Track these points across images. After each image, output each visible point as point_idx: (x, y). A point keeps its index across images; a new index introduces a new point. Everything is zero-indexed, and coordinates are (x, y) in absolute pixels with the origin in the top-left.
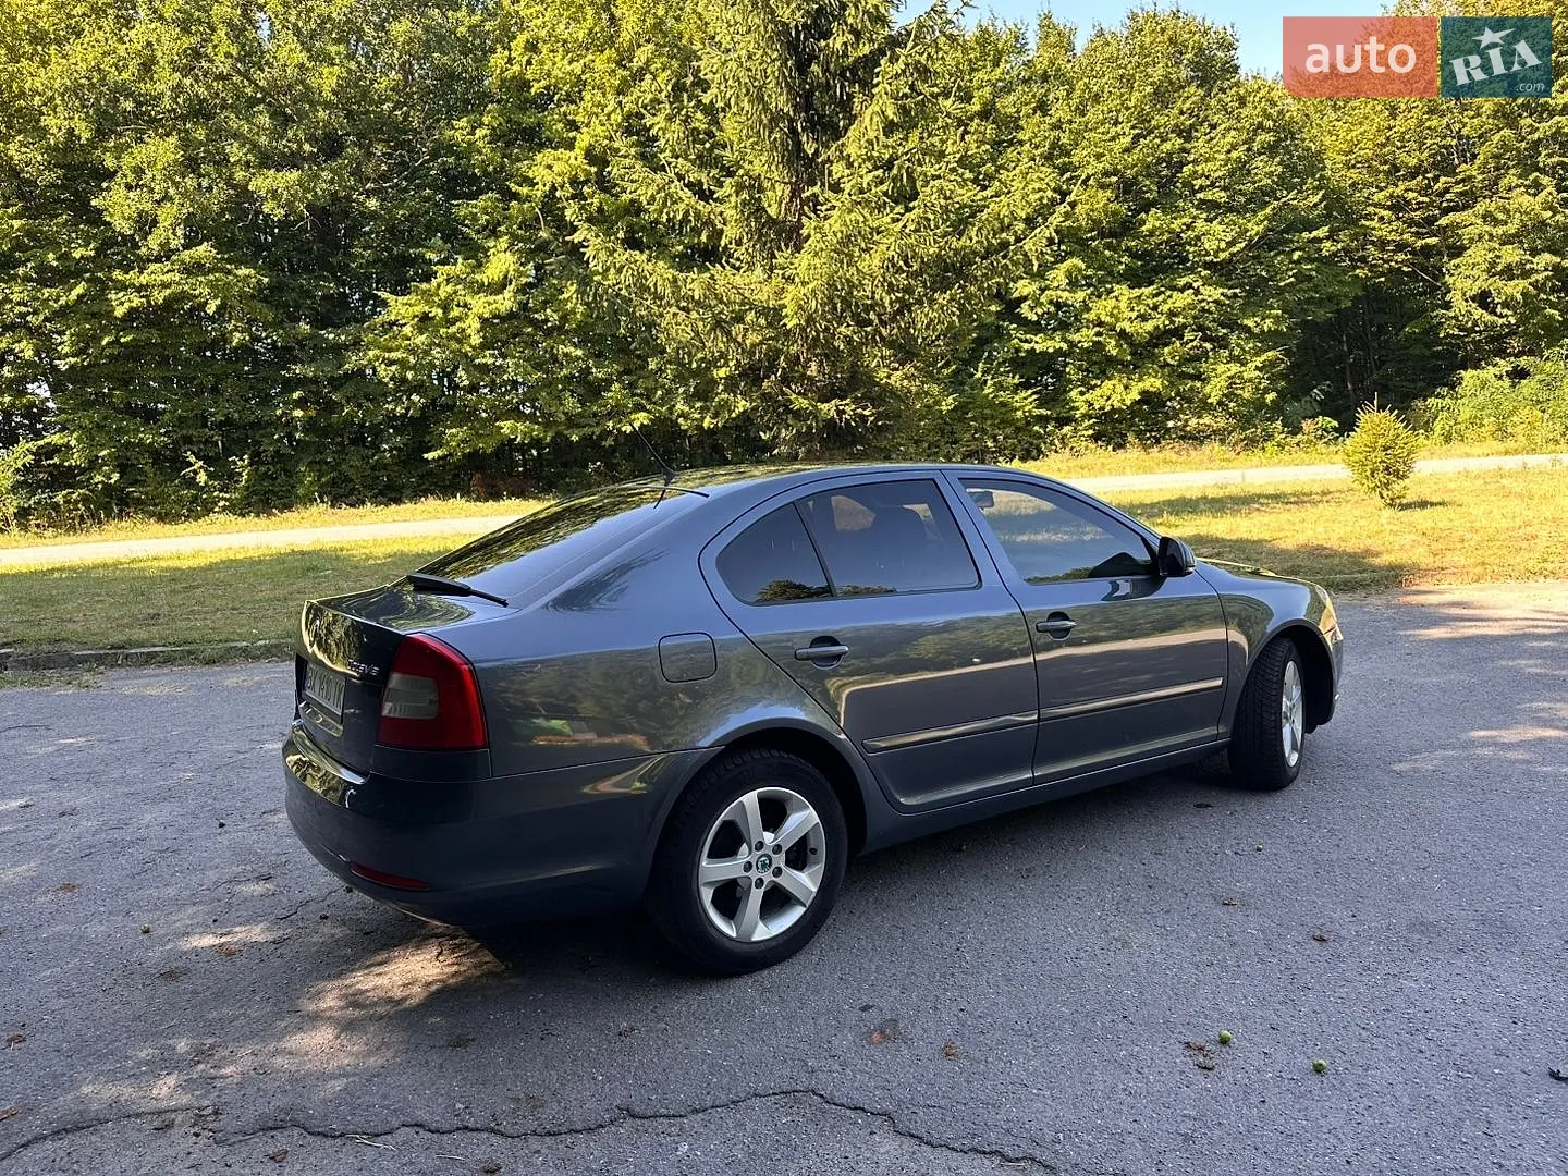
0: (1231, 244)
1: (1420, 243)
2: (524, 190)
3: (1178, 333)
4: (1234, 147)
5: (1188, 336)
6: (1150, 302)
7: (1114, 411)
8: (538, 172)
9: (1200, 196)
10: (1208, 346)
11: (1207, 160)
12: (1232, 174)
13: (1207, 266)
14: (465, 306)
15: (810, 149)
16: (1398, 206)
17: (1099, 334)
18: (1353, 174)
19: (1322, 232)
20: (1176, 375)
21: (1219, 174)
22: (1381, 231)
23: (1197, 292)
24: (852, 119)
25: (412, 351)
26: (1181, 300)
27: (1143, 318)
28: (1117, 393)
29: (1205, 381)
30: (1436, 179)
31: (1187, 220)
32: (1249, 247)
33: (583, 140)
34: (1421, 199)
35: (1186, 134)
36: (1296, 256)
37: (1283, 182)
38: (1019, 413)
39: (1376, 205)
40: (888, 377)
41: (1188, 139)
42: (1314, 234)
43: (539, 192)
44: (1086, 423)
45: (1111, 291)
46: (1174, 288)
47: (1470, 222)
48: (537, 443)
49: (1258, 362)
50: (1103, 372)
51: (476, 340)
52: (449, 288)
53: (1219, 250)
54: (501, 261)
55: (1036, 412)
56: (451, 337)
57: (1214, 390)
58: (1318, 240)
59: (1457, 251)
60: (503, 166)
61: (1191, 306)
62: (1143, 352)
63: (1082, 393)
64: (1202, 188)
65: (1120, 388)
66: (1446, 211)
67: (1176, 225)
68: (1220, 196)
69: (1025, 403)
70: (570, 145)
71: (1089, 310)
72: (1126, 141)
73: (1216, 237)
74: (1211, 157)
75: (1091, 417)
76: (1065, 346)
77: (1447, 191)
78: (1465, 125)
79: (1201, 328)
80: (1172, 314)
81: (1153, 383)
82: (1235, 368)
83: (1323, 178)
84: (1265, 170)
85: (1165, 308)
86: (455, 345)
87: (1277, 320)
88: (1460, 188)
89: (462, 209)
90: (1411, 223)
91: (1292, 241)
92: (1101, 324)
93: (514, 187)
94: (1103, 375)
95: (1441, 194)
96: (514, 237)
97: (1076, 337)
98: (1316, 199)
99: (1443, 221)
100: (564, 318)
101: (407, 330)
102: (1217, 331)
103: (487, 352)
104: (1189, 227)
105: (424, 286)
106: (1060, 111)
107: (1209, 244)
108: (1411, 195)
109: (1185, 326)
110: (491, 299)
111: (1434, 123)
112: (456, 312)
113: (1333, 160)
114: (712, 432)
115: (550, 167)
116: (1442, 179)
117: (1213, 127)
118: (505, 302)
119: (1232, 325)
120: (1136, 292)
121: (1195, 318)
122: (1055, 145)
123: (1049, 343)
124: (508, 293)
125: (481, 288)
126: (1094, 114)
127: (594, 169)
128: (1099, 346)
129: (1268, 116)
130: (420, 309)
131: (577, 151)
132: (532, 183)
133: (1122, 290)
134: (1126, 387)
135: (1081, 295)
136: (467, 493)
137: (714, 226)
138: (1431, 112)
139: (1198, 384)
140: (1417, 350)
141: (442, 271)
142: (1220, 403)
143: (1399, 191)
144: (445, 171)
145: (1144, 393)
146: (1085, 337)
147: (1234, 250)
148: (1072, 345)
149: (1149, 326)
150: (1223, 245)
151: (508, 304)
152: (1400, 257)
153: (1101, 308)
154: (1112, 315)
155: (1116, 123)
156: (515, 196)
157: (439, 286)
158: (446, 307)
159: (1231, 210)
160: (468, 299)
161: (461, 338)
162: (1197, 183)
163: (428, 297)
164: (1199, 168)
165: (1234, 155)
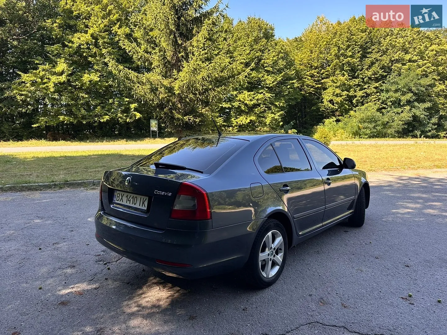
0: (273, 82)
1: (317, 86)
2: (70, 45)
3: (259, 105)
4: (274, 56)
5: (261, 106)
6: (253, 96)
7: (243, 124)
8: (75, 40)
9: (265, 69)
10: (266, 109)
11: (268, 59)
12: (274, 63)
13: (267, 87)
14: (49, 79)
15: (180, 42)
16: (312, 76)
17: (240, 104)
18: (302, 67)
19: (294, 81)
20: (259, 116)
21: (271, 63)
22: (308, 82)
23: (264, 94)
24: (193, 35)
25: (30, 92)
26: (260, 96)
27: (251, 100)
28: (243, 120)
29: (266, 118)
30: (321, 70)
31: (262, 75)
32: (277, 84)
33: (90, 31)
34: (317, 75)
35: (262, 51)
36: (288, 87)
37: (285, 67)
38: (218, 124)
39: (307, 75)
40: (201, 110)
41: (263, 53)
42: (293, 81)
43: (75, 45)
44: (236, 128)
45: (243, 92)
46: (258, 93)
47: (328, 82)
48: (71, 123)
49: (279, 114)
50: (240, 114)
51: (52, 90)
52: (43, 73)
53: (270, 84)
54: (62, 66)
55: (223, 124)
56: (44, 88)
57: (268, 121)
58: (293, 83)
59: (325, 89)
60: (62, 36)
61: (262, 98)
62: (251, 109)
63: (235, 119)
64: (266, 67)
65: (245, 119)
66: (323, 79)
67: (260, 76)
68: (271, 69)
69: (220, 121)
70: (86, 32)
71: (237, 97)
72: (248, 52)
73: (270, 80)
74: (269, 59)
75: (237, 126)
76: (231, 106)
77: (323, 73)
78: (328, 57)
79: (264, 104)
80: (258, 100)
81: (253, 118)
82: (273, 115)
83: (295, 67)
84: (282, 63)
85: (256, 98)
86: (45, 91)
87: (283, 103)
88: (327, 73)
89: (48, 48)
90: (315, 81)
91: (287, 83)
92: (240, 101)
93: (67, 43)
94: (240, 115)
95: (322, 74)
96: (66, 59)
97: (234, 104)
98: (293, 72)
99: (323, 81)
100: (82, 85)
101: (28, 85)
102: (269, 105)
103: (56, 94)
104: (263, 77)
105: (35, 71)
106: (230, 41)
107: (268, 82)
108: (315, 74)
109: (261, 103)
110: (58, 77)
111: (321, 56)
112: (45, 80)
113: (297, 62)
114: (128, 123)
115: (79, 38)
116: (323, 70)
117: (269, 50)
118: (63, 78)
119: (272, 104)
120: (249, 93)
121: (263, 101)
122: (229, 50)
123: (227, 105)
124: (64, 76)
125: (55, 74)
126: (239, 43)
127: (94, 41)
128: (239, 107)
129: (282, 49)
130: (33, 78)
131: (88, 34)
132: (73, 43)
133: (245, 92)
134: (246, 119)
135: (235, 93)
136: (46, 138)
137: (150, 61)
138: (321, 53)
139: (264, 119)
140: (315, 113)
141: (41, 67)
142: (269, 124)
143: (312, 72)
144: (42, 35)
145: (251, 120)
146: (236, 104)
147: (274, 84)
148: (233, 106)
149: (252, 103)
150: (271, 82)
151: (64, 79)
152: (312, 89)
153: (240, 97)
154: (243, 99)
155: (245, 46)
156: (67, 46)
157: (39, 72)
158: (42, 78)
159: (273, 73)
160: (50, 77)
161: (47, 89)
162: (265, 65)
163: (35, 75)
164: (266, 61)
165: (274, 58)
